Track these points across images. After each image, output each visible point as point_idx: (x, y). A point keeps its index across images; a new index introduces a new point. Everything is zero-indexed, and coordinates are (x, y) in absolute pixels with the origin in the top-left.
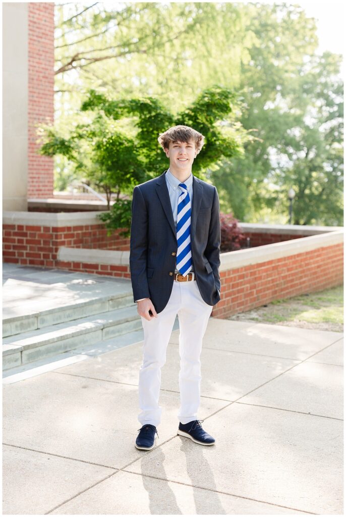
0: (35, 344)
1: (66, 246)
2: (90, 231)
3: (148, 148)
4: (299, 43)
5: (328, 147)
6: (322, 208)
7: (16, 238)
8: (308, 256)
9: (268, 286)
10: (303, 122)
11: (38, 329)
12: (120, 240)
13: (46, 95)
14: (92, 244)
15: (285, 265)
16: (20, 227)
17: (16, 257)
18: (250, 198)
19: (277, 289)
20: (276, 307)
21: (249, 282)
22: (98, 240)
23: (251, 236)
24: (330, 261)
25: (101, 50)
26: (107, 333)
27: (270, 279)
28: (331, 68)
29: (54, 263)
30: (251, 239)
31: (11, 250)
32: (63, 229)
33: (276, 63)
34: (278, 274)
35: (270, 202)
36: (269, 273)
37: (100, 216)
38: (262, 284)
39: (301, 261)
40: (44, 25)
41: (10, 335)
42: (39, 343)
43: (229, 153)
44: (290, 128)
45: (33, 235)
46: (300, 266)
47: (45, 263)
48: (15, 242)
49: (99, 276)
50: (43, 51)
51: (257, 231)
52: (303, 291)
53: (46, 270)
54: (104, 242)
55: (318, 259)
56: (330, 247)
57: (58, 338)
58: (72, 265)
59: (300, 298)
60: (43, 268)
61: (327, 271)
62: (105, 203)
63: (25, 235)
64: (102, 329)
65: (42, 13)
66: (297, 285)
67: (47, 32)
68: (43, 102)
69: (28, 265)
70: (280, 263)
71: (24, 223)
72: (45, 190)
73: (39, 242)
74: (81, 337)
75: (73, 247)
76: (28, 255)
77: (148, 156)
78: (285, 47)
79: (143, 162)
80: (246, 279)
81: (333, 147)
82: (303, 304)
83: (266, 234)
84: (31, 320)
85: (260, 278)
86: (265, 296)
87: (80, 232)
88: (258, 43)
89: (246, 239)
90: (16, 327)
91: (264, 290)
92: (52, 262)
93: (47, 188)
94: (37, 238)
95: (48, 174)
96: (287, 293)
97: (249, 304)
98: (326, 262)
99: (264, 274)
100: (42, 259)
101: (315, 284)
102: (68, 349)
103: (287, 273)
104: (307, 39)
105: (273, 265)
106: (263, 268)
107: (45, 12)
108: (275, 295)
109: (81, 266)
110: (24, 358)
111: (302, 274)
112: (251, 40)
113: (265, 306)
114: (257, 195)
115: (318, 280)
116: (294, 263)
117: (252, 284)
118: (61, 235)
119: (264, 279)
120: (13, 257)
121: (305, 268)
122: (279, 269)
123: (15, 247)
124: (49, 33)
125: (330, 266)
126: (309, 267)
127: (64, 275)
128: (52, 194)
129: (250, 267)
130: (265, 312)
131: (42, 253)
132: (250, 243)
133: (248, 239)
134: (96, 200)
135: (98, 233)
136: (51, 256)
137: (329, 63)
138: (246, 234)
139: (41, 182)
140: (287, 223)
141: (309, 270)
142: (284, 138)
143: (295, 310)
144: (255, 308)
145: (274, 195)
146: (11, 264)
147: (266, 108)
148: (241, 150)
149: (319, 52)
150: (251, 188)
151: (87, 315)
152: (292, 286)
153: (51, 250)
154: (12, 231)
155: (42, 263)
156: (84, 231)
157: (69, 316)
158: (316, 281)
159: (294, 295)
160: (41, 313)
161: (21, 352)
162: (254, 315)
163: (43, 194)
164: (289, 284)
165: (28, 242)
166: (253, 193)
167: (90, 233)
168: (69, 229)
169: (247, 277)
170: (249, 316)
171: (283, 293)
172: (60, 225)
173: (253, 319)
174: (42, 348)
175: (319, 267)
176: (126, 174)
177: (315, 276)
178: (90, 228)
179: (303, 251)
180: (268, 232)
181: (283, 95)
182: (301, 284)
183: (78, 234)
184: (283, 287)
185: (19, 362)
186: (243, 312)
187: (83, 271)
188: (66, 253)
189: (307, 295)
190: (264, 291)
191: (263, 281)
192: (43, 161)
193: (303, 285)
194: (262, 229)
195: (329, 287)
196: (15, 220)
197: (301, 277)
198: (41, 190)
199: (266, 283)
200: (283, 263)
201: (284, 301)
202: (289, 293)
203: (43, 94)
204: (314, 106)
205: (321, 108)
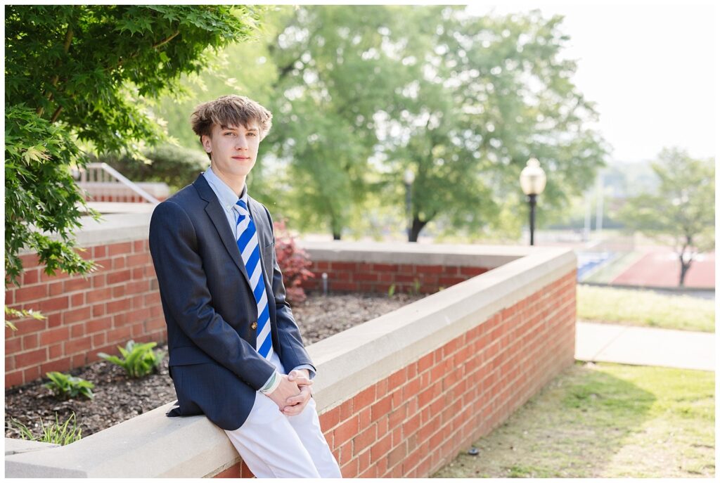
5: (456, 111)
23: (330, 270)
24: (520, 339)
30: (331, 276)
34: (393, 423)
39: (456, 361)
46: (455, 377)
51: (344, 259)
52: (463, 442)
55: (497, 341)
61: (516, 366)
66: (447, 431)
70: (396, 389)
81: (464, 112)
89: (319, 276)
98: (512, 344)
101: (490, 410)
103: (418, 412)
111: (460, 397)
115: (497, 396)
116: (438, 372)
122: (396, 408)
125: (520, 351)
126: (475, 370)
132: (329, 284)
133: (325, 276)
138: (319, 265)
141: (475, 378)
158: (492, 401)
159: (442, 461)
164: (426, 440)
175: (496, 363)
179: (458, 333)
180: (368, 260)
182: (457, 423)
193: (463, 426)
194: (355, 253)
195: (519, 404)
197: (457, 407)
200: (405, 383)
204: (435, 55)
205: (445, 56)
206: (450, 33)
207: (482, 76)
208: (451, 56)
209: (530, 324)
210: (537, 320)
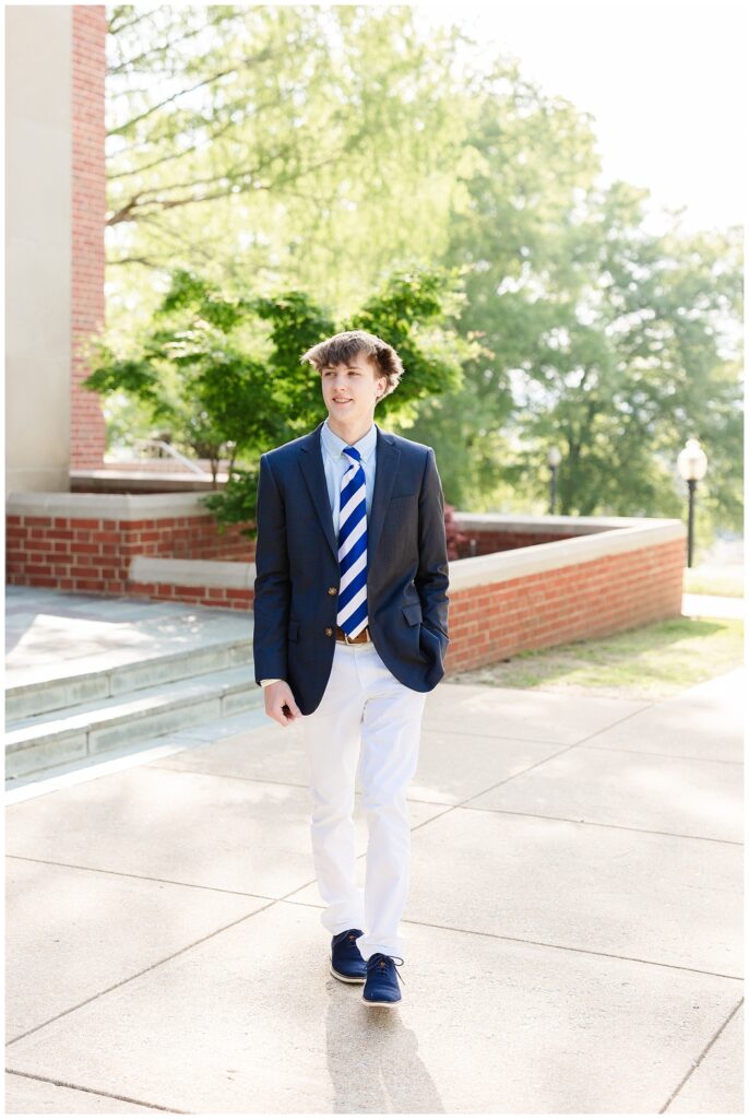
0: (110, 721)
1: (145, 554)
2: (186, 527)
3: (291, 379)
4: (562, 166)
5: (622, 366)
6: (613, 484)
7: (53, 541)
8: (583, 571)
9: (511, 624)
10: (573, 317)
11: (110, 697)
12: (240, 545)
13: (91, 275)
14: (191, 552)
15: (542, 587)
16: (61, 522)
17: (53, 576)
18: (472, 466)
19: (527, 630)
20: (526, 663)
21: (477, 617)
22: (202, 544)
23: (478, 537)
24: (624, 580)
25: (185, 186)
26: (230, 705)
27: (514, 612)
28: (627, 214)
29: (123, 586)
30: (478, 543)
31: (44, 564)
32: (139, 525)
33: (519, 203)
34: (529, 603)
35: (512, 475)
36: (512, 600)
37: (204, 500)
38: (501, 621)
39: (571, 579)
40: (86, 147)
41: (63, 705)
42: (117, 719)
43: (436, 386)
44: (549, 329)
45: (83, 536)
46: (570, 590)
47: (107, 586)
48: (50, 549)
49: (207, 608)
50: (86, 195)
51: (490, 529)
52: (575, 635)
53: (108, 598)
54: (212, 549)
55: (603, 576)
56: (624, 555)
57: (147, 711)
58: (157, 590)
59: (569, 647)
60: (103, 594)
61: (619, 600)
62: (209, 478)
63: (69, 535)
64: (221, 698)
65: (83, 125)
66: (563, 623)
67: (93, 160)
68: (85, 290)
69: (75, 590)
70: (532, 584)
71: (67, 515)
72: (88, 454)
73: (95, 549)
74: (185, 711)
75: (157, 557)
76: (75, 572)
77: (290, 394)
78: (535, 175)
79: (283, 404)
80: (471, 611)
81: (634, 367)
82: (575, 658)
83: (506, 534)
84: (99, 681)
85: (497, 610)
86: (506, 642)
87: (168, 529)
88: (484, 166)
89: (468, 543)
90: (75, 692)
91: (505, 631)
92: (119, 584)
93: (91, 451)
94: (91, 541)
95: (94, 423)
96: (546, 639)
97: (478, 658)
98: (616, 582)
99: (504, 603)
100: (101, 578)
102: (165, 731)
103: (545, 602)
104: (578, 158)
105: (520, 587)
106: (501, 592)
107: (90, 123)
108: (524, 642)
109: (173, 590)
110: (93, 744)
111: (574, 605)
112: (472, 163)
113: (507, 661)
114: (487, 460)
115: (604, 615)
116: (558, 583)
117: (483, 620)
118: (135, 535)
119: (504, 611)
120: (47, 577)
121: (578, 593)
122: (532, 595)
123: (50, 558)
124: (97, 162)
125: (624, 589)
126: (586, 591)
127: (143, 608)
128: (102, 462)
129: (479, 590)
130: (506, 671)
131: (100, 568)
132: (475, 549)
133: (473, 542)
134: (184, 471)
135: (200, 532)
136: (117, 573)
137: (620, 204)
138: (470, 534)
139: (82, 439)
140: (546, 514)
141: (585, 596)
142: (536, 348)
143: (560, 667)
144: (488, 664)
145: (520, 461)
146: (43, 589)
147: (501, 291)
148: (458, 379)
149: (603, 182)
150: (475, 448)
151: (193, 674)
152: (555, 626)
153: (117, 562)
154: (45, 529)
155: (101, 586)
156: (176, 527)
157: (161, 676)
158: (599, 617)
159: (558, 641)
160: (116, 669)
161: (88, 733)
162: (487, 675)
163: (84, 462)
164: (549, 623)
165: (75, 548)
166: (478, 457)
167: (186, 532)
168: (149, 524)
169: (473, 607)
170: (475, 678)
171: (538, 638)
172: (134, 517)
173: (484, 683)
174: (121, 728)
175: (603, 591)
176: (251, 423)
177: (596, 608)
178: (186, 522)
179: (573, 561)
180: (511, 530)
181: (534, 267)
182: (572, 621)
183: (165, 534)
184: (539, 626)
185: (84, 750)
186: (466, 671)
187: (176, 600)
188: (145, 568)
189: (582, 642)
190: (504, 634)
191: (503, 615)
192: (85, 400)
193: (575, 625)
195: (623, 628)
196: (51, 508)
197: (571, 610)
198: (80, 454)
199: (506, 620)
200: (538, 582)
201: (540, 653)
202: (550, 638)
203: (86, 274)
204: (595, 288)
205: (608, 289)
206: (617, 258)
207: (659, 317)
208: (616, 290)
209: (634, 572)
210: (640, 570)
